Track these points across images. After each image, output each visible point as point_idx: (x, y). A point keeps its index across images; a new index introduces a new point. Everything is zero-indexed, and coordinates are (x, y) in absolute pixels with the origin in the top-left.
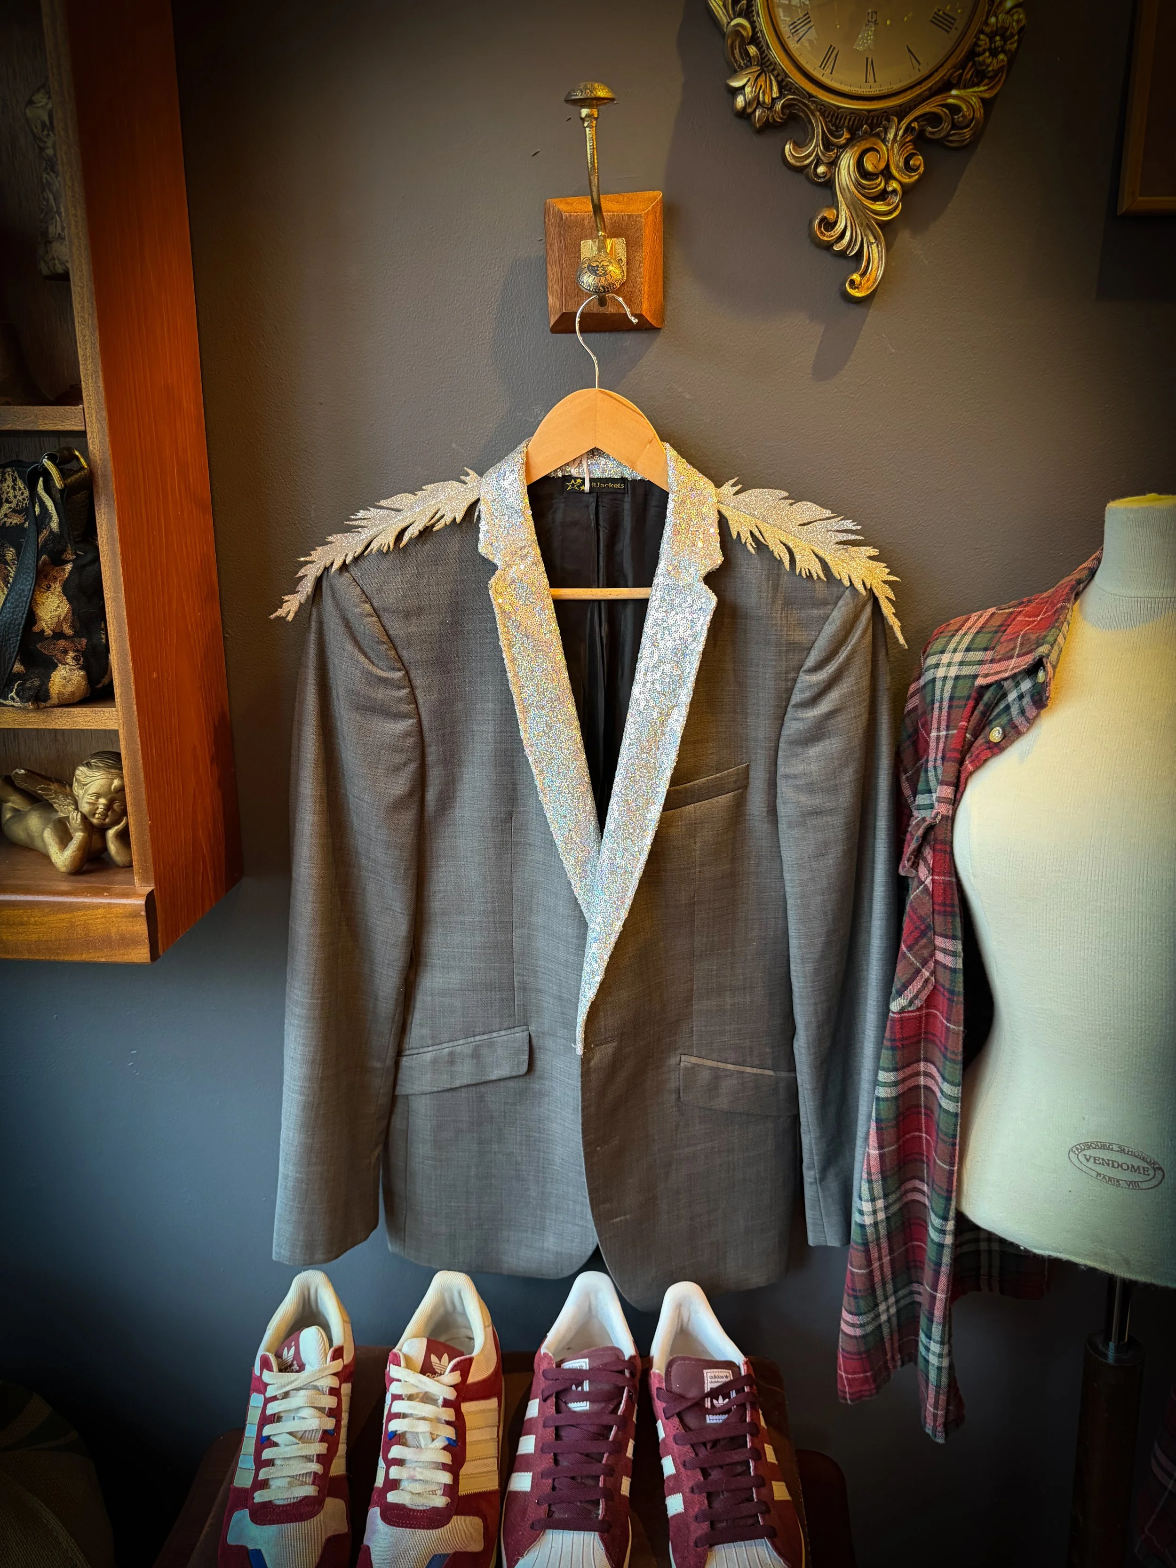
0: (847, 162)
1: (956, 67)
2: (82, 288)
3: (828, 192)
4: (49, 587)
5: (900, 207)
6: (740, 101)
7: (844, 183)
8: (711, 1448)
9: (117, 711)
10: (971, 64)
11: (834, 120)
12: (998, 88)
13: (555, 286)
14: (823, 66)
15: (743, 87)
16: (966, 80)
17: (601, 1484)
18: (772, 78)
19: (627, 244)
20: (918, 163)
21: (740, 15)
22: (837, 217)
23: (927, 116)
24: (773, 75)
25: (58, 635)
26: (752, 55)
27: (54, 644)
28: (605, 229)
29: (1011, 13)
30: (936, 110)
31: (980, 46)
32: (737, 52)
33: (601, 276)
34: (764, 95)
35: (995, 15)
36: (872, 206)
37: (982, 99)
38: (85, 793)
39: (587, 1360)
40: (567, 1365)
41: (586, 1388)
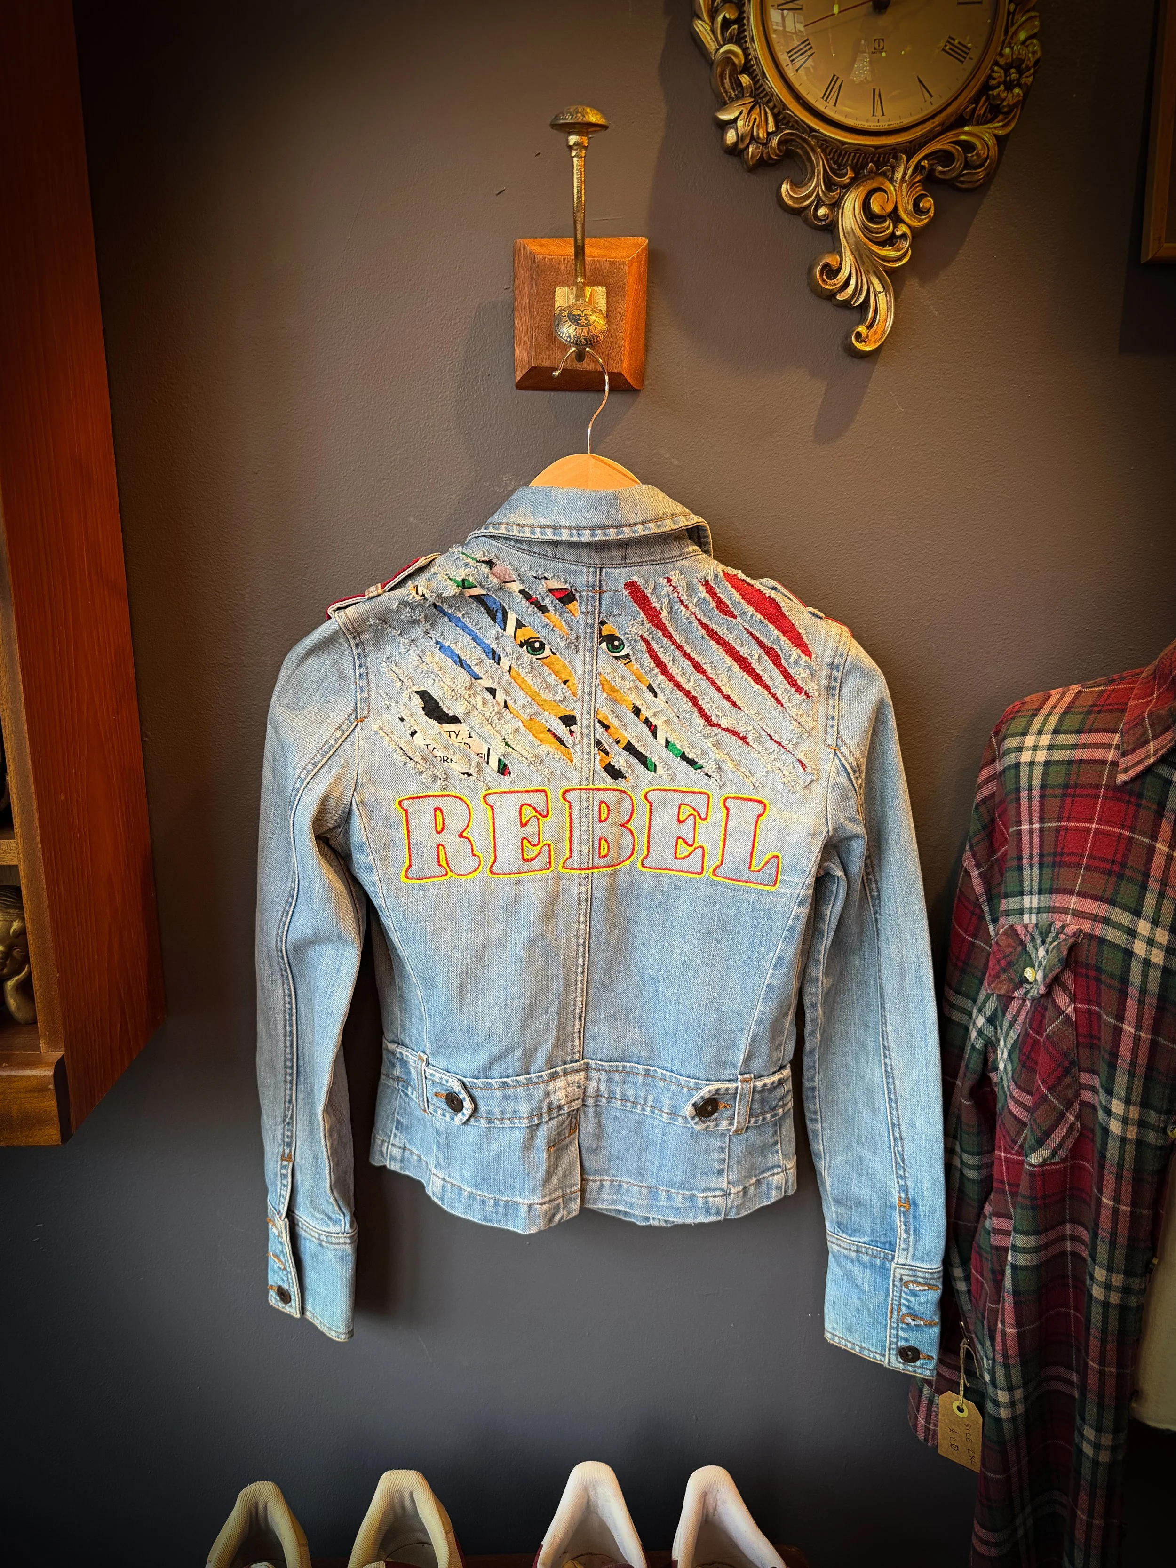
0: (851, 204)
1: (971, 101)
3: (828, 237)
5: (910, 252)
6: (731, 136)
7: (848, 226)
9: (17, 843)
10: (984, 98)
11: (836, 158)
12: (1013, 125)
13: (524, 338)
14: (826, 97)
15: (735, 120)
16: (979, 116)
18: (768, 110)
19: (607, 293)
20: (927, 205)
21: (730, 41)
22: (841, 264)
23: (939, 154)
24: (769, 107)
26: (744, 85)
28: (584, 277)
29: (1028, 43)
30: (946, 147)
31: (994, 79)
32: (727, 81)
33: (583, 326)
34: (758, 130)
35: (1010, 45)
36: (879, 252)
37: (996, 136)
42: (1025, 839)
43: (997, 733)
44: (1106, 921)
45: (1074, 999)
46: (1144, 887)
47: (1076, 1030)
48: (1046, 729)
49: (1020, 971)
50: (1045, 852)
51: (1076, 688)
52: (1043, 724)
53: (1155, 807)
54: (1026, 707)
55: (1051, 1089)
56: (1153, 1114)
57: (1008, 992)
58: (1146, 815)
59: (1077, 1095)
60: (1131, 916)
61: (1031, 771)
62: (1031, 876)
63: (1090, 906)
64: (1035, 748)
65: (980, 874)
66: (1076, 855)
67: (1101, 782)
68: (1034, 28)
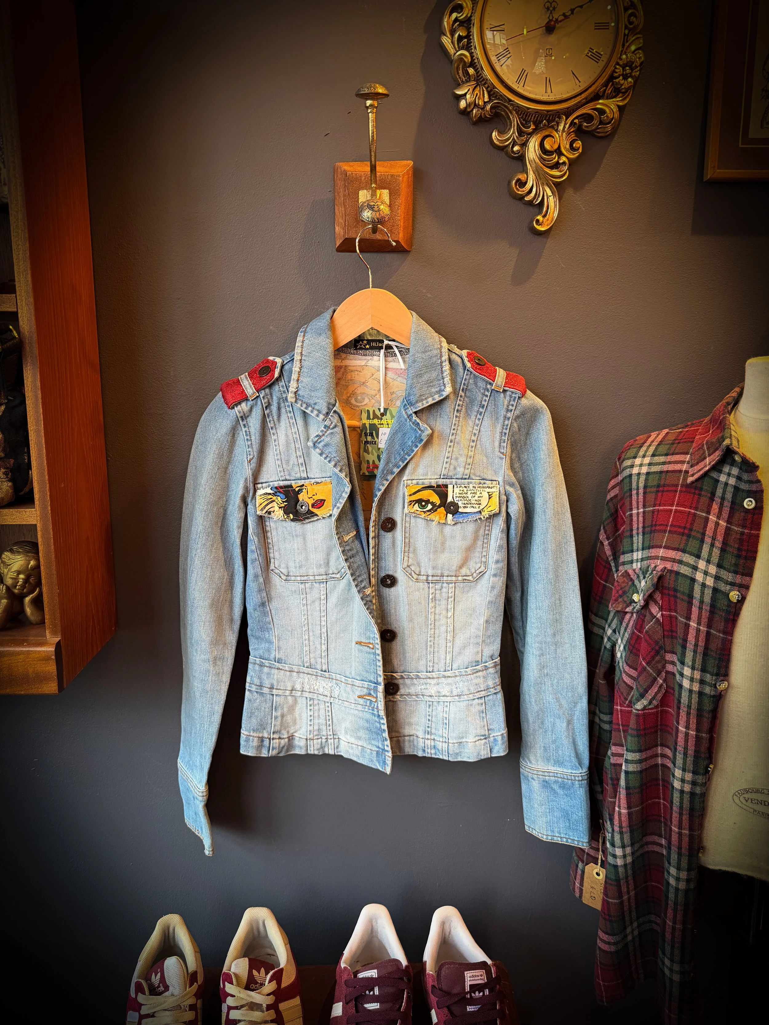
0: (533, 144)
1: (603, 85)
3: (520, 164)
5: (568, 173)
6: (463, 104)
7: (532, 158)
9: (36, 511)
10: (611, 83)
11: (524, 117)
12: (628, 99)
13: (341, 221)
14: (518, 81)
15: (465, 94)
16: (608, 94)
18: (484, 89)
19: (390, 194)
20: (578, 146)
21: (462, 48)
22: (527, 179)
23: (585, 116)
24: (485, 87)
26: (471, 74)
28: (376, 183)
29: (636, 52)
30: (590, 112)
31: (617, 73)
32: (461, 72)
33: (376, 212)
35: (625, 53)
36: (550, 172)
37: (618, 106)
38: (9, 570)
39: (376, 971)
40: (361, 975)
41: (377, 991)
42: (635, 519)
43: (619, 459)
44: (680, 562)
45: (661, 609)
46: (702, 541)
47: (663, 627)
48: (647, 454)
49: (630, 596)
50: (646, 525)
51: (666, 431)
52: (646, 451)
53: (709, 495)
54: (637, 442)
55: (648, 663)
56: (708, 675)
57: (623, 609)
58: (704, 500)
59: (664, 667)
60: (694, 558)
61: (638, 479)
62: (638, 540)
63: (672, 554)
64: (641, 465)
65: (609, 543)
66: (664, 525)
67: (679, 483)
68: (640, 43)
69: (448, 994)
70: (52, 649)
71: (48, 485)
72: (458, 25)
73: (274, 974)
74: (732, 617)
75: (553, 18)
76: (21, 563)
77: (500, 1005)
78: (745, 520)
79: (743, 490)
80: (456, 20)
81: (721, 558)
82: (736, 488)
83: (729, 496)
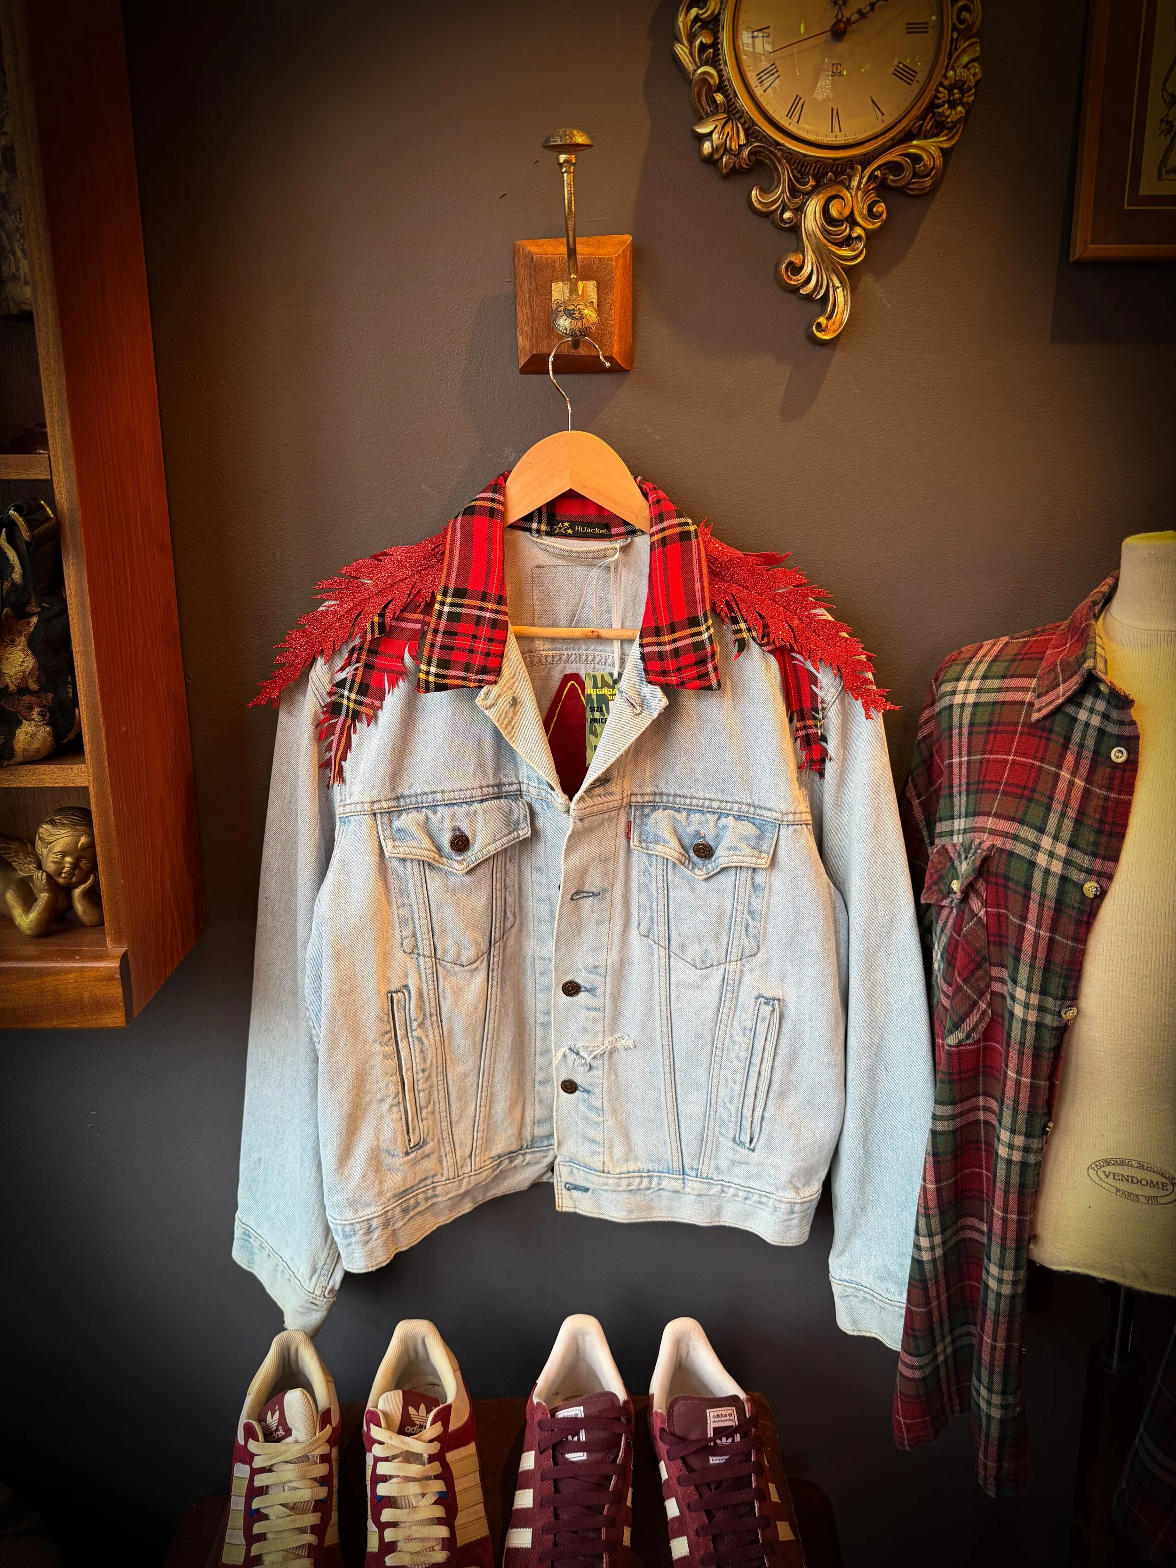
0: (813, 207)
1: (918, 119)
2: (47, 333)
3: (795, 238)
4: (13, 642)
5: (864, 252)
6: (707, 147)
7: (810, 228)
8: (716, 1489)
9: (87, 767)
10: (930, 115)
11: (799, 167)
12: (956, 138)
13: (526, 328)
14: (790, 114)
15: (711, 133)
16: (926, 131)
17: (603, 1537)
18: (739, 125)
19: (598, 287)
20: (880, 209)
21: (706, 63)
22: (804, 262)
23: (889, 165)
24: (740, 123)
25: (23, 690)
26: (719, 102)
27: (19, 700)
28: (576, 272)
29: (969, 66)
30: (898, 159)
31: (939, 98)
32: (703, 99)
33: (577, 319)
34: (731, 142)
35: (953, 68)
36: (837, 252)
37: (941, 149)
38: (49, 851)
39: (582, 1408)
40: (561, 1414)
41: (583, 1437)
42: (956, 770)
43: (936, 679)
44: (1016, 838)
45: (985, 904)
46: (1049, 808)
47: (987, 930)
48: (976, 675)
49: (948, 883)
50: (971, 781)
51: (1005, 639)
52: (974, 671)
53: (1062, 740)
54: (962, 656)
56: (1050, 1000)
57: (937, 901)
58: (1054, 747)
59: (989, 986)
60: (1036, 833)
61: (962, 712)
62: (960, 802)
63: (1004, 825)
64: (966, 692)
65: (920, 803)
66: (995, 782)
67: (1019, 720)
68: (976, 52)
69: (683, 1439)
70: (115, 964)
71: (104, 731)
72: (700, 27)
73: (439, 1413)
74: (1085, 919)
75: (843, 16)
76: (67, 840)
77: (756, 1456)
78: (1111, 778)
79: (1111, 735)
80: (697, 19)
81: (1075, 833)
82: (1101, 732)
83: (1090, 742)
